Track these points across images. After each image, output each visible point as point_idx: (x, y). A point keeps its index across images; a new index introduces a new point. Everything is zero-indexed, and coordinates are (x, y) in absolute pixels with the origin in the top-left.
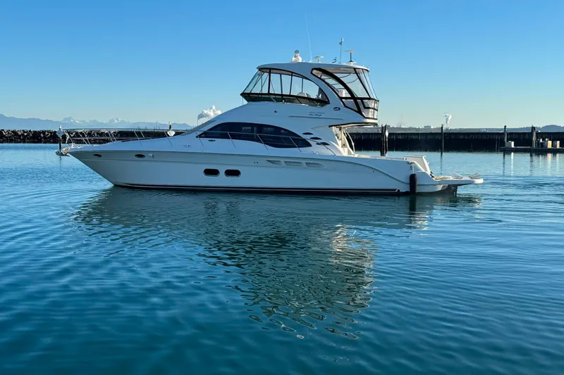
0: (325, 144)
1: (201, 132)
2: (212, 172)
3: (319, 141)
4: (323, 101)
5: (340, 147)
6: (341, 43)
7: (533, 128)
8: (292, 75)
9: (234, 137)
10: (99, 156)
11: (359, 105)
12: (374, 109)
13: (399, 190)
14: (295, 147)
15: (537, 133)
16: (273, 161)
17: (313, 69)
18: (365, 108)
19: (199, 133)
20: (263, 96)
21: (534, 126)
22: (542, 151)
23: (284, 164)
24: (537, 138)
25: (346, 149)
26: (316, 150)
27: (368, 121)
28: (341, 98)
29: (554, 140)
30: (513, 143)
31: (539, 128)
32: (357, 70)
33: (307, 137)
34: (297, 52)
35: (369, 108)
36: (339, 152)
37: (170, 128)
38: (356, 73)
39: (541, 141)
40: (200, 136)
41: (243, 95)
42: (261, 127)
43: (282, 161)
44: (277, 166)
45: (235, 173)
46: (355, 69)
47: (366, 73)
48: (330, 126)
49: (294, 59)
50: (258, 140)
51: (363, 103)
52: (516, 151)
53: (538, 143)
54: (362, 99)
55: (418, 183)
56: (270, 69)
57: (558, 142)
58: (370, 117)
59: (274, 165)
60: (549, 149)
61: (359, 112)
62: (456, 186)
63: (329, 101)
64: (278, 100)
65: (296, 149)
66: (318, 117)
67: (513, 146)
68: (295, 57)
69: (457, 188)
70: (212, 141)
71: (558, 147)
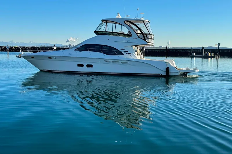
0: (129, 54)
1: (76, 48)
2: (80, 65)
3: (127, 52)
4: (129, 35)
5: (136, 55)
6: (138, 10)
7: (203, 48)
8: (116, 24)
9: (90, 50)
10: (33, 58)
11: (145, 37)
12: (152, 39)
13: (161, 74)
14: (117, 55)
15: (205, 50)
16: (107, 61)
17: (125, 21)
18: (147, 38)
19: (75, 48)
20: (103, 33)
21: (204, 47)
22: (206, 57)
23: (111, 62)
24: (205, 52)
25: (139, 56)
26: (126, 56)
27: (149, 44)
28: (137, 34)
29: (211, 53)
30: (195, 54)
31: (205, 48)
32: (144, 22)
33: (122, 51)
34: (118, 13)
35: (149, 38)
36: (136, 57)
37: (55, 46)
38: (144, 23)
39: (206, 53)
40: (76, 50)
41: (95, 32)
42: (102, 46)
43: (111, 61)
44: (109, 63)
45: (90, 66)
46: (143, 21)
47: (148, 23)
48: (132, 46)
49: (117, 16)
50: (100, 52)
51: (146, 36)
52: (196, 57)
53: (205, 54)
54: (146, 34)
55: (170, 71)
56: (107, 21)
57: (213, 53)
58: (150, 42)
59: (107, 63)
60: (210, 56)
61: (145, 40)
62: (187, 73)
63: (132, 35)
64: (110, 34)
65: (117, 56)
66: (127, 42)
67: (195, 55)
68: (118, 16)
69: (187, 74)
70: (81, 52)
71: (213, 55)
